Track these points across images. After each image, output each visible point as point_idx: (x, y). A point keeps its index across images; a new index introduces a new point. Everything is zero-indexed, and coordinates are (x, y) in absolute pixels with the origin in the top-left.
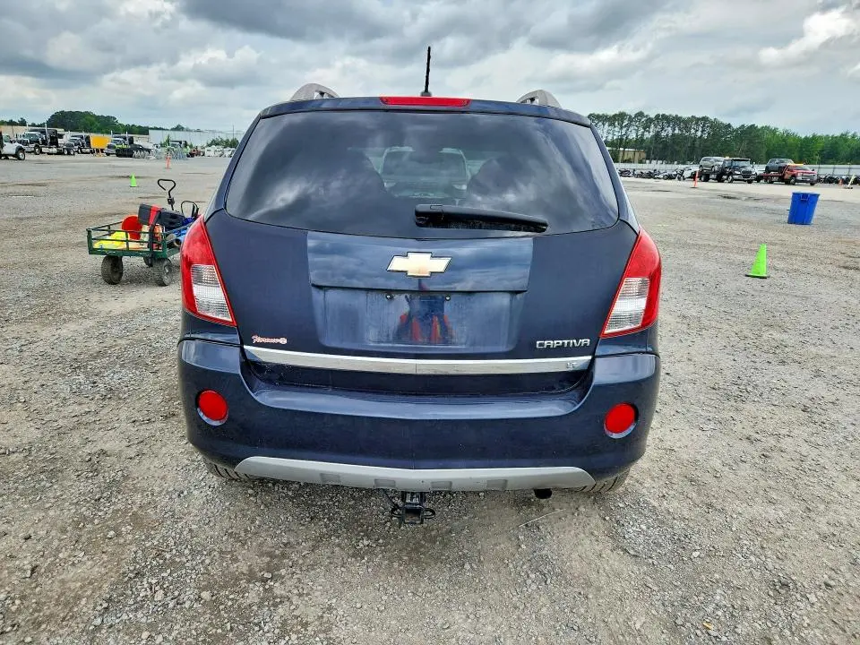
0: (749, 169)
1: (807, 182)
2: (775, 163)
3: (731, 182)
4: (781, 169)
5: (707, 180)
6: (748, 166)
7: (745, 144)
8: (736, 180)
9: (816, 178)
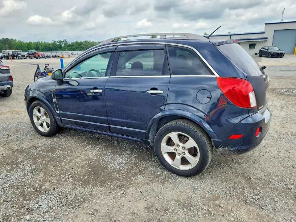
0: (23, 54)
1: (43, 58)
2: (30, 52)
3: (18, 59)
4: (33, 54)
5: (8, 59)
6: (22, 53)
7: (7, 45)
8: (20, 58)
9: (46, 56)
